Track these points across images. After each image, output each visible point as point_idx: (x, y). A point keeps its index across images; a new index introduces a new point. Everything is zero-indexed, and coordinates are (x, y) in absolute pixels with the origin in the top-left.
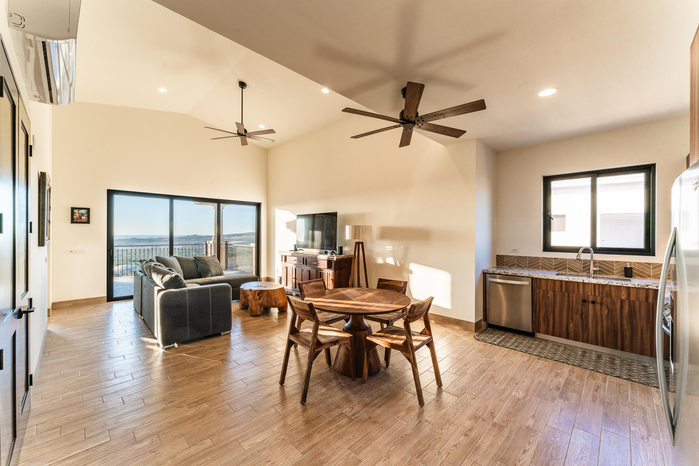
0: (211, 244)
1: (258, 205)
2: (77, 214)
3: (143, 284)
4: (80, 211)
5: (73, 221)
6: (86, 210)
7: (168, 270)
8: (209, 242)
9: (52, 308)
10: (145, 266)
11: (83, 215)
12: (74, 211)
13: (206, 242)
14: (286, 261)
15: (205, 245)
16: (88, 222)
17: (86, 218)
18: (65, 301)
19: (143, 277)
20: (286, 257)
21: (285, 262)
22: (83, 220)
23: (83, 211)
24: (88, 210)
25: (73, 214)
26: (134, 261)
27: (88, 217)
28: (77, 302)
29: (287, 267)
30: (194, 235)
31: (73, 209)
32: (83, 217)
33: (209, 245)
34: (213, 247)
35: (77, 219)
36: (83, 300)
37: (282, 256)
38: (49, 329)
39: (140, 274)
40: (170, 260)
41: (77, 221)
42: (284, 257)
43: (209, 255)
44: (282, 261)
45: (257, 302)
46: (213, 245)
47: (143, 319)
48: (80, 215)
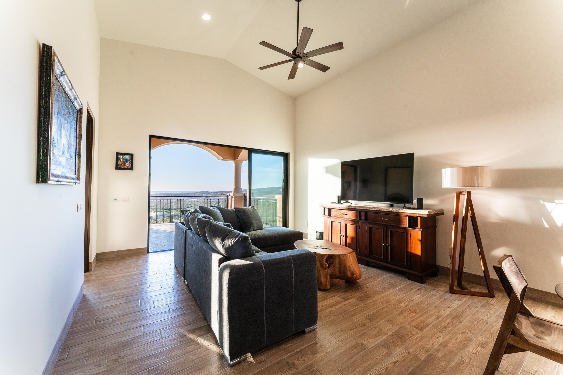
0: (231, 196)
1: (286, 156)
2: (121, 160)
3: (187, 240)
4: (124, 157)
5: (118, 167)
6: (129, 156)
7: (226, 225)
8: (229, 194)
9: (97, 259)
10: (189, 218)
11: (126, 160)
12: (119, 157)
13: (227, 194)
14: (331, 215)
15: (226, 197)
16: (131, 168)
17: (129, 164)
18: (109, 252)
19: (188, 231)
20: (330, 210)
21: (329, 216)
22: (127, 166)
23: (127, 157)
24: (132, 155)
25: (117, 159)
26: (165, 210)
27: (131, 164)
28: (119, 253)
29: (332, 222)
30: (205, 191)
31: (118, 154)
32: (127, 163)
33: (229, 197)
34: (233, 199)
35: (122, 165)
36: (125, 251)
37: (324, 209)
38: (85, 293)
39: (182, 226)
40: (214, 211)
41: (122, 167)
42: (327, 211)
43: (229, 208)
44: (324, 214)
45: (327, 271)
46: (233, 197)
47: (187, 285)
48: (124, 161)
